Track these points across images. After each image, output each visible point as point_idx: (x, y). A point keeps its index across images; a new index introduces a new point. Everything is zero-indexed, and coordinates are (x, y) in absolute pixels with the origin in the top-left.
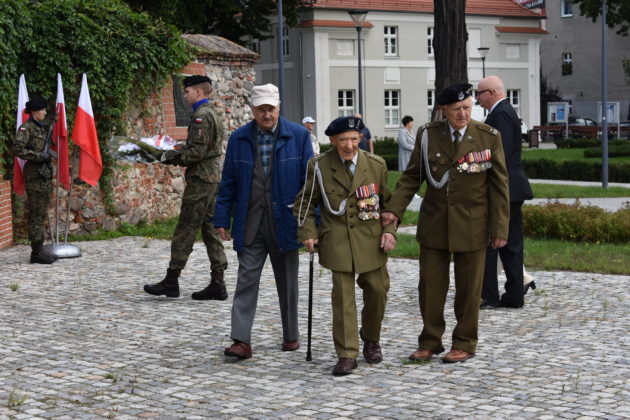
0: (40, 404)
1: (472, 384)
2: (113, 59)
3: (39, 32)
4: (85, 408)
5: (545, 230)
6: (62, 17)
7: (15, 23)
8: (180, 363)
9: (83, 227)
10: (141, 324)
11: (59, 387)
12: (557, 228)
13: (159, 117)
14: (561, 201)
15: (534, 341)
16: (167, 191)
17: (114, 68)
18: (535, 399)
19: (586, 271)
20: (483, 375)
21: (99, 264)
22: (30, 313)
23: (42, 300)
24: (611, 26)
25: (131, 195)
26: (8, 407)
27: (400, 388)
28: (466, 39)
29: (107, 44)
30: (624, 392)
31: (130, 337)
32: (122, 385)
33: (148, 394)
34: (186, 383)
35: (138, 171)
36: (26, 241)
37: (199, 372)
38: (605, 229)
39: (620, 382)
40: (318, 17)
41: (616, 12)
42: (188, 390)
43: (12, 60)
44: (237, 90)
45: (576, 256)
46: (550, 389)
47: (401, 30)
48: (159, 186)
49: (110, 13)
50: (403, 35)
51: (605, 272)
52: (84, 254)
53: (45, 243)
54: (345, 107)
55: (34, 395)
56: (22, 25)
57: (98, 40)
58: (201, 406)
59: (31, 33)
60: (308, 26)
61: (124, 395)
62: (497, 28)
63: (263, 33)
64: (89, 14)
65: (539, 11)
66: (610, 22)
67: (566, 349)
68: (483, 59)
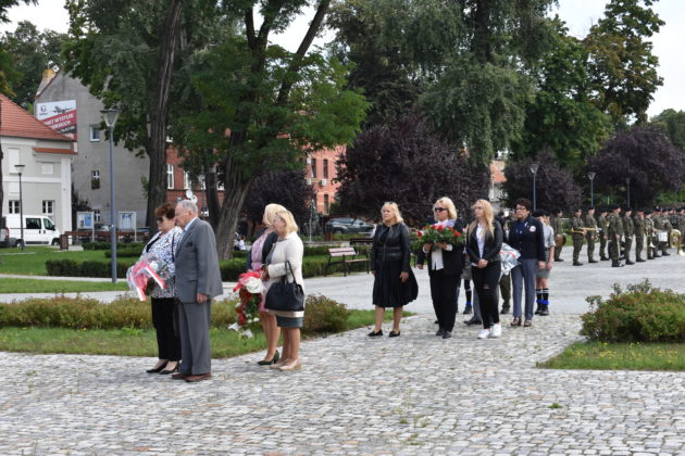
5: (48, 319)
12: (59, 318)
14: (67, 295)
15: (13, 414)
19: (78, 353)
24: (131, 150)
38: (98, 317)
39: (74, 444)
41: (134, 139)
45: (71, 341)
51: (91, 353)
62: (34, 149)
65: (71, 136)
66: (129, 146)
67: (38, 419)
68: (20, 174)
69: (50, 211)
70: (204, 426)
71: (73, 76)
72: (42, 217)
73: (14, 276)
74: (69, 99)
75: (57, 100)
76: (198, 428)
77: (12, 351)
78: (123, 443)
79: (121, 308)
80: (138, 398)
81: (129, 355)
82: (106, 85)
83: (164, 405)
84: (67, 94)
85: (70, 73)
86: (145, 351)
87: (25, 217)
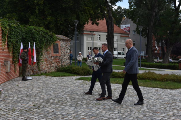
0: (18, 111)
1: (109, 109)
2: (41, 40)
3: (26, 34)
4: (28, 112)
6: (31, 31)
7: (21, 32)
8: (49, 103)
9: (33, 73)
10: (43, 94)
11: (23, 107)
13: (50, 52)
16: (51, 67)
17: (41, 41)
18: (122, 113)
20: (112, 107)
21: (36, 81)
22: (20, 91)
23: (23, 88)
24: (143, 36)
25: (44, 67)
26: (12, 111)
27: (94, 109)
28: (114, 38)
29: (40, 37)
30: (140, 112)
31: (40, 97)
32: (36, 107)
33: (42, 109)
34: (50, 107)
35: (45, 62)
36: (22, 76)
37: (53, 105)
39: (140, 109)
40: (84, 32)
41: (144, 33)
42: (50, 109)
43: (20, 39)
44: (66, 46)
46: (126, 110)
47: (101, 36)
48: (49, 65)
49: (41, 30)
50: (101, 37)
52: (33, 79)
53: (26, 76)
54: (89, 51)
55: (18, 109)
56: (22, 32)
57: (38, 36)
58: (52, 112)
59: (24, 34)
60: (82, 34)
61: (37, 109)
62: (120, 36)
63: (73, 35)
64: (37, 30)
65: (128, 33)
66: (143, 35)
67: (129, 102)
68: (117, 42)
69: (123, 51)
70: (173, 108)
71: (130, 19)
72: (122, 52)
73: (117, 66)
74: (128, 24)
75: (125, 25)
76: (171, 108)
77: (119, 84)
78: (152, 110)
79: (145, 75)
80: (153, 98)
81: (148, 87)
82: (137, 21)
83: (161, 101)
84: (128, 23)
85: (129, 18)
86: (152, 86)
87: (118, 52)
